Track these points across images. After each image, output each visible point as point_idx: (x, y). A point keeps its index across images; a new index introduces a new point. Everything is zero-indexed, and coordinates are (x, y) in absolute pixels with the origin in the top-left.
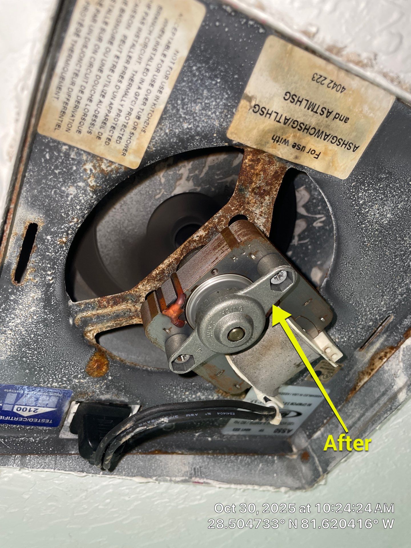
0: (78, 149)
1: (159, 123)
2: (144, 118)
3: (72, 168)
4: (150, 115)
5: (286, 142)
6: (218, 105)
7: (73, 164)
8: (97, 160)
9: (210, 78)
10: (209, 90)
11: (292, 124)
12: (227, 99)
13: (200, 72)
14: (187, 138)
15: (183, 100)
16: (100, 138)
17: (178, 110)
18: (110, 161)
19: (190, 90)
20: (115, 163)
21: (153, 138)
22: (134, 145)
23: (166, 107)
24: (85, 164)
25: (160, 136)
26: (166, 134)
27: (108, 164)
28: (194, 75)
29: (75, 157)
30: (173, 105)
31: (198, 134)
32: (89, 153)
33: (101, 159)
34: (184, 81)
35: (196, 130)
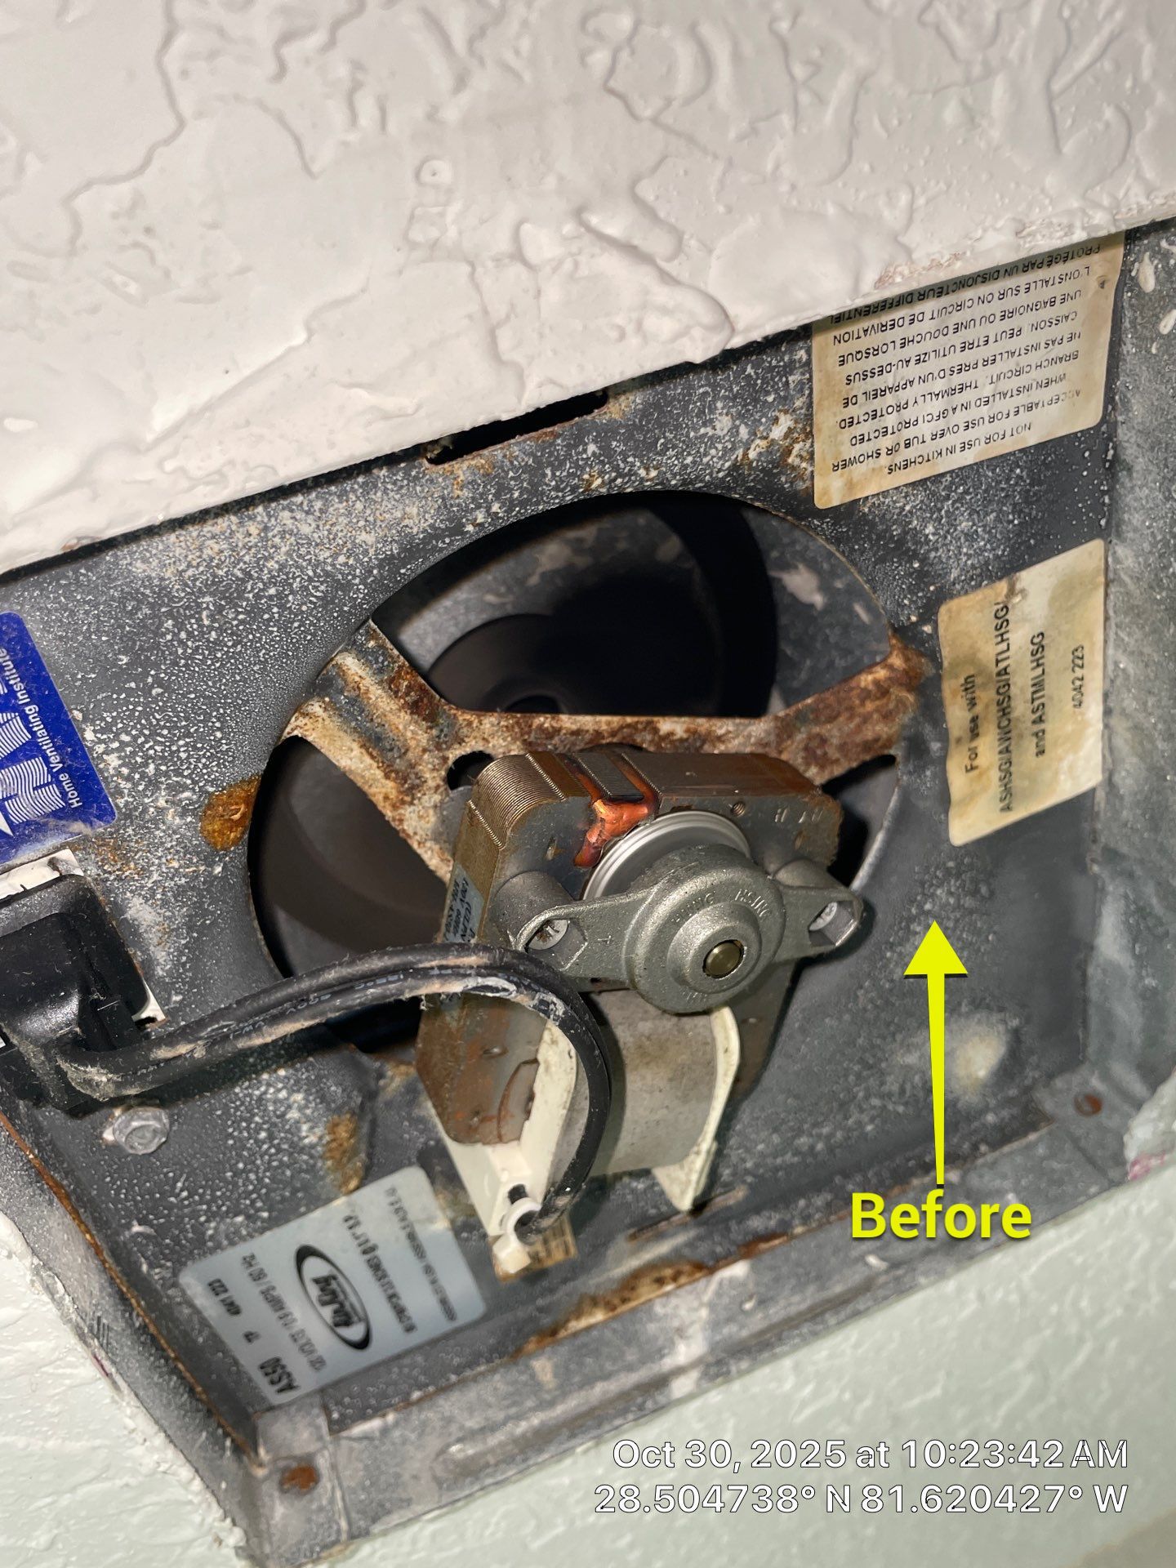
0: (810, 380)
1: (914, 485)
2: (910, 454)
3: (768, 393)
4: (920, 460)
5: (972, 703)
6: (983, 550)
7: (776, 391)
8: (804, 429)
9: (1015, 505)
10: (998, 520)
11: (1002, 684)
12: (997, 557)
13: (1017, 484)
14: (909, 549)
15: (966, 492)
16: (846, 405)
17: (948, 498)
18: (812, 454)
19: (986, 491)
20: (812, 464)
21: (885, 494)
22: (858, 470)
23: (943, 475)
24: (786, 412)
25: (895, 502)
26: (902, 509)
27: (804, 454)
28: (1008, 480)
29: (792, 386)
30: (952, 483)
31: (924, 560)
32: (810, 405)
33: (809, 435)
34: (993, 471)
35: (929, 551)
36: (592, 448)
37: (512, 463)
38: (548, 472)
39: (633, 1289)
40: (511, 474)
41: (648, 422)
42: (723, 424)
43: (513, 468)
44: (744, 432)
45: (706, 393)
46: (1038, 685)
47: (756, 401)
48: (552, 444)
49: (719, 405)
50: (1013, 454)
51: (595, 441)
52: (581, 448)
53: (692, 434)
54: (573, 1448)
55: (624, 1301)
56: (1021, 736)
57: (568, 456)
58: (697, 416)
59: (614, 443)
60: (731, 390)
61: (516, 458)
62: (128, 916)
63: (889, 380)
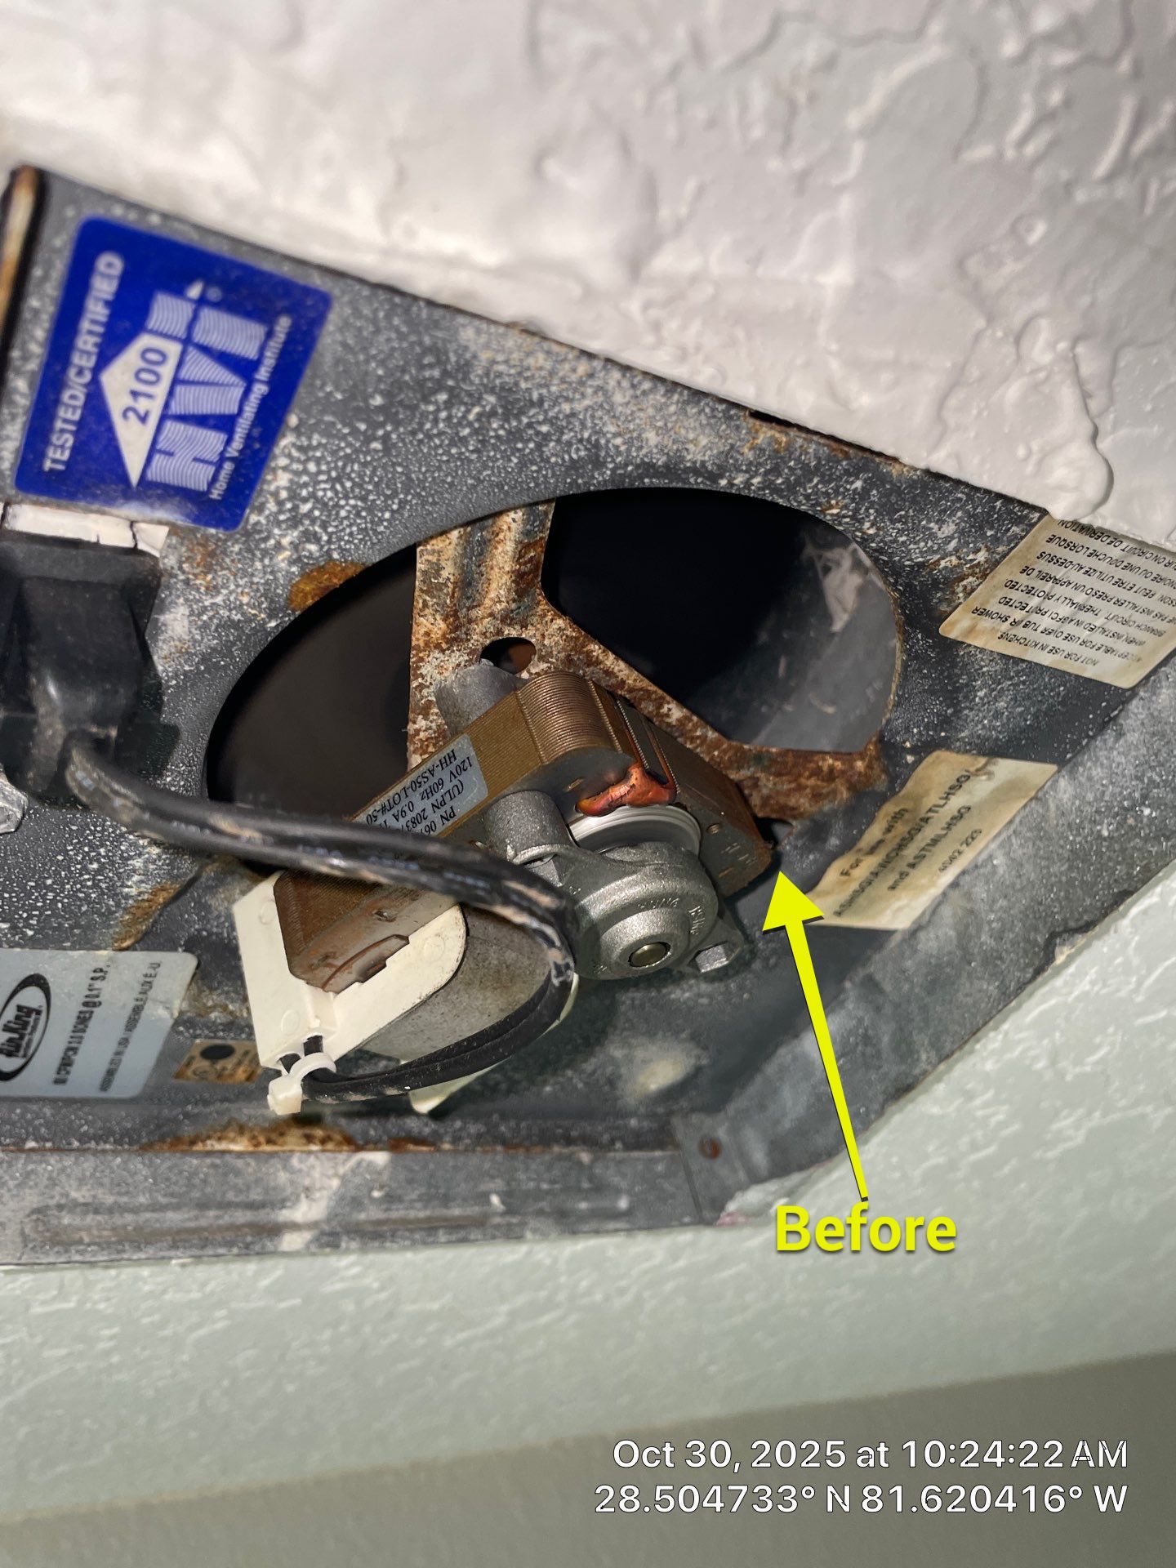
0: (1022, 538)
1: (1003, 656)
2: (1020, 632)
3: (991, 528)
4: (1023, 641)
5: (889, 830)
6: (994, 728)
7: (998, 530)
8: (986, 570)
9: (1038, 710)
10: (1021, 714)
11: (917, 827)
12: (997, 739)
13: (1053, 697)
14: (957, 698)
15: (1024, 683)
16: (1024, 571)
17: (1011, 678)
18: (973, 590)
19: (1034, 690)
20: (965, 598)
21: (982, 650)
22: (985, 623)
23: (1023, 661)
24: (988, 550)
25: (982, 660)
26: (982, 667)
27: (969, 588)
28: (1052, 690)
29: (1009, 534)
30: (1023, 670)
31: (957, 712)
32: (1004, 556)
33: (984, 576)
34: (1050, 679)
35: (966, 708)
36: (858, 484)
37: (801, 455)
38: (815, 480)
39: (282, 1134)
40: (792, 463)
41: (908, 493)
42: (949, 529)
43: (798, 460)
44: (953, 544)
45: (960, 500)
46: (935, 842)
47: (981, 528)
48: (839, 462)
49: (959, 514)
50: (1070, 674)
51: (865, 481)
52: (852, 479)
53: (924, 523)
54: (170, 1258)
55: (269, 1142)
56: (893, 870)
57: (840, 478)
58: (940, 513)
59: (875, 492)
60: (975, 509)
61: (808, 453)
62: (162, 618)
63: (1060, 572)
